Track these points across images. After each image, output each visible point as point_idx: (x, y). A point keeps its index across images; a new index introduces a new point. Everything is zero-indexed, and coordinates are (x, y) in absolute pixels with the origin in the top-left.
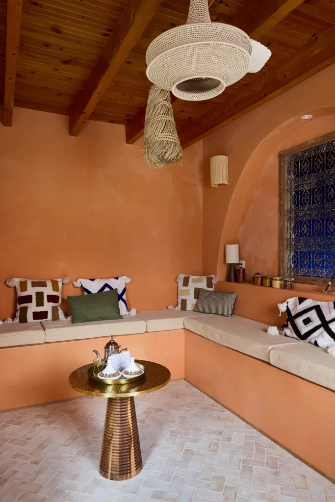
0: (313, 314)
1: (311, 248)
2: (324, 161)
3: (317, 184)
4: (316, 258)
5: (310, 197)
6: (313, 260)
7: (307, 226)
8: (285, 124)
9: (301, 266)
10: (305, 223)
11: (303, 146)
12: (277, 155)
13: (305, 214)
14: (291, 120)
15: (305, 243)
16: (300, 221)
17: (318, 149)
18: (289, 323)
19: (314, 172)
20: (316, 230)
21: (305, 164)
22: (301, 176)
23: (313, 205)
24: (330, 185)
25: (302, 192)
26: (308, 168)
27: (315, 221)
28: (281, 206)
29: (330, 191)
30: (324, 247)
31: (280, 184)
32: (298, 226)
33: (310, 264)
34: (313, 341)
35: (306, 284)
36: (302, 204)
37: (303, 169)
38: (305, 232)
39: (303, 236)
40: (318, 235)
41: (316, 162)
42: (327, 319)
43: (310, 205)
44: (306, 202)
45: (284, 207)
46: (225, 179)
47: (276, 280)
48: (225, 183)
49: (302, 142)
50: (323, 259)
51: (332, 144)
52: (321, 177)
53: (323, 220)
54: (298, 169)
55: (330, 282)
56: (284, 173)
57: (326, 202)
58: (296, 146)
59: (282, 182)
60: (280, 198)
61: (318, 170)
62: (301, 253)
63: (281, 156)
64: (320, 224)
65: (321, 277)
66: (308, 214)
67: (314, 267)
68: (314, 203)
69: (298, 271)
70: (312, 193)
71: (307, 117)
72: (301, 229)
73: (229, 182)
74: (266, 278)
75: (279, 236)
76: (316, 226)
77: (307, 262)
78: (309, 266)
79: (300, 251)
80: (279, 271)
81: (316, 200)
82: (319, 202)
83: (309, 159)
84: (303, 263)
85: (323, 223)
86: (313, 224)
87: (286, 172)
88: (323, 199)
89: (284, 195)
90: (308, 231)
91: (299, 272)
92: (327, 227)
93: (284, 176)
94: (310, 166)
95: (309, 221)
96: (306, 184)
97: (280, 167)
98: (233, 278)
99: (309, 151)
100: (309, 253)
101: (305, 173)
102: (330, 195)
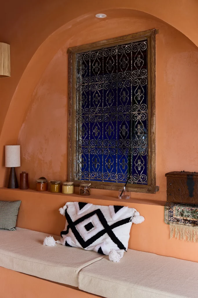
0: (95, 219)
1: (102, 151)
2: (115, 63)
3: (108, 86)
4: (108, 161)
5: (101, 99)
6: (105, 163)
7: (98, 128)
8: (79, 19)
9: (92, 170)
10: (96, 125)
11: (95, 46)
12: (66, 50)
13: (96, 116)
14: (86, 16)
15: (96, 146)
16: (91, 122)
17: (110, 50)
18: (70, 230)
19: (105, 73)
20: (107, 133)
21: (97, 64)
22: (91, 76)
23: (104, 107)
24: (122, 88)
25: (92, 93)
26: (99, 69)
27: (106, 123)
28: (70, 107)
29: (122, 94)
30: (116, 151)
31: (69, 82)
32: (89, 128)
33: (101, 168)
34: (97, 249)
35: (98, 188)
36: (92, 106)
37: (94, 69)
38: (96, 134)
39: (93, 138)
40: (110, 138)
41: (107, 64)
42: (110, 224)
43: (102, 107)
44: (97, 103)
45: (73, 107)
46: (7, 70)
47: (66, 185)
48: (7, 75)
49: (94, 41)
50: (115, 163)
51: (124, 47)
52: (113, 79)
53: (114, 123)
54: (88, 69)
55: (125, 187)
56: (73, 71)
57: (118, 105)
58: (87, 44)
59: (71, 80)
60: (69, 98)
61: (110, 72)
62: (92, 156)
63: (70, 53)
64: (112, 127)
65: (113, 181)
66: (99, 116)
67: (105, 171)
68: (105, 105)
69: (88, 175)
70: (103, 94)
71: (101, 16)
72: (91, 131)
73: (11, 74)
74: (53, 183)
75: (68, 138)
76: (107, 128)
77: (98, 165)
78: (100, 170)
79: (90, 154)
80: (68, 175)
81: (108, 102)
82: (110, 104)
83: (101, 59)
84: (94, 167)
85: (115, 126)
86: (105, 126)
87: (75, 70)
88: (115, 101)
89: (73, 94)
90: (99, 134)
91: (90, 176)
92: (119, 130)
93: (73, 75)
94: (101, 66)
95: (100, 124)
96: (97, 84)
97: (69, 64)
98: (13, 183)
99: (101, 50)
100: (100, 156)
101: (96, 73)
102: (122, 98)
